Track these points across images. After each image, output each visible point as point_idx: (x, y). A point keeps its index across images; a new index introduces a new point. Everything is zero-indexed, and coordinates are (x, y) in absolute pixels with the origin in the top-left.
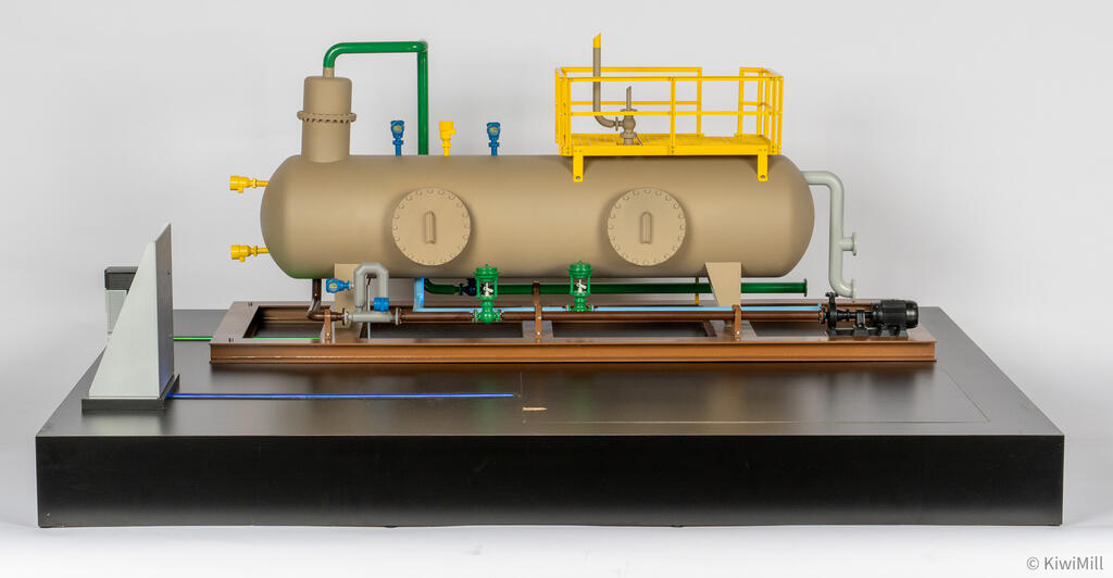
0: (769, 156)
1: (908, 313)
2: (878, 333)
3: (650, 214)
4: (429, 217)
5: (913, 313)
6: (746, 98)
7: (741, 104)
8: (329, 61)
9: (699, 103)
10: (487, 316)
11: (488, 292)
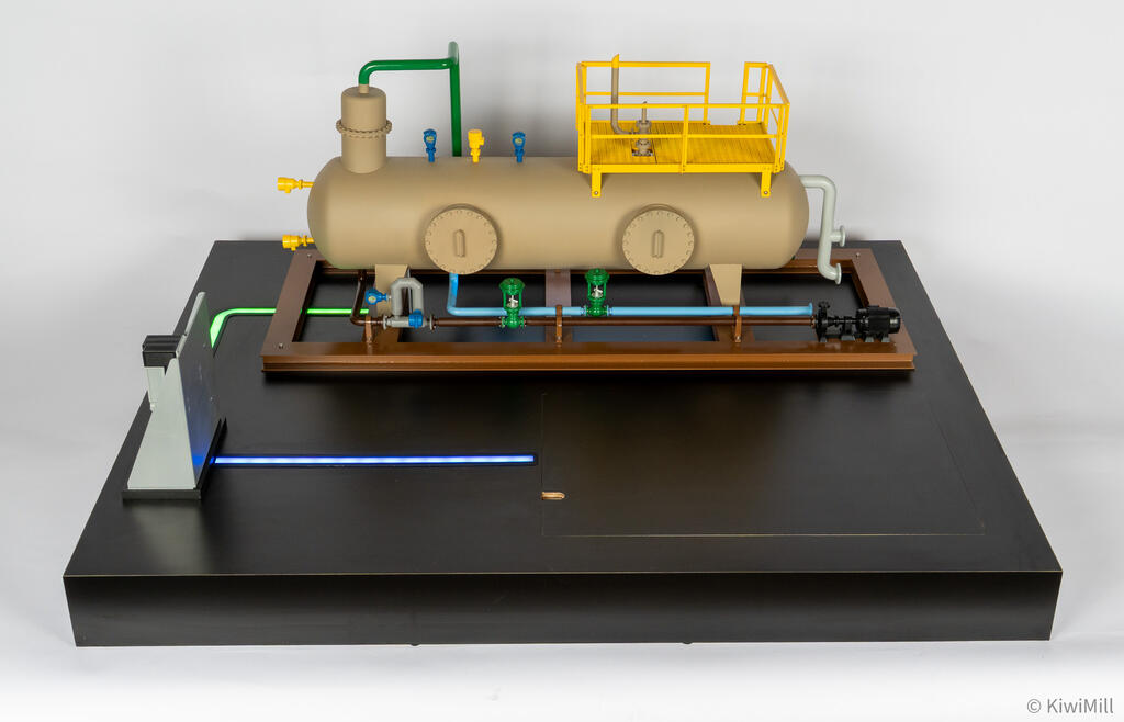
0: (772, 174)
1: (892, 322)
2: (863, 337)
3: (662, 233)
4: (459, 235)
5: (896, 321)
6: (749, 91)
7: (744, 95)
8: (364, 77)
9: (706, 94)
10: (513, 323)
11: (513, 303)
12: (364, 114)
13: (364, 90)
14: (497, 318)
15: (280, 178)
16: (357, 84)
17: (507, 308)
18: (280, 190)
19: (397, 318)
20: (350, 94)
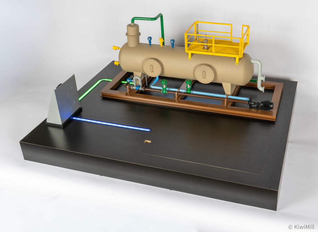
1: (270, 106)
3: (205, 72)
4: (151, 66)
7: (242, 34)
8: (133, 21)
9: (231, 33)
10: (164, 92)
11: (164, 86)
12: (132, 31)
13: (132, 25)
14: (160, 90)
15: (114, 46)
16: (131, 23)
17: (162, 88)
18: (113, 49)
19: (135, 87)
20: (129, 26)
